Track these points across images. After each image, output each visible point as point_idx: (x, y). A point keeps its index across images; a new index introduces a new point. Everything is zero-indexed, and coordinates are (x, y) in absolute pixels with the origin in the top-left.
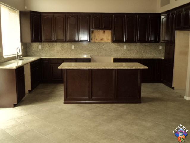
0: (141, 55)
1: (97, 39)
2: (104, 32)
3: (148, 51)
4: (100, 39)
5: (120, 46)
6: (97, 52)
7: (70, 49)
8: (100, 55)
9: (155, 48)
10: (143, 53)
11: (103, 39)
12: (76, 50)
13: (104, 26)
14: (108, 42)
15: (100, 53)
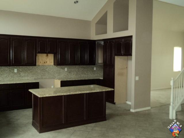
0: (79, 76)
1: (40, 62)
2: (47, 55)
3: (85, 72)
4: (43, 62)
5: (62, 68)
6: (40, 75)
7: (13, 73)
8: (43, 78)
9: (91, 70)
10: (81, 74)
11: (46, 62)
12: (20, 74)
13: (49, 51)
14: (51, 64)
15: (44, 75)
